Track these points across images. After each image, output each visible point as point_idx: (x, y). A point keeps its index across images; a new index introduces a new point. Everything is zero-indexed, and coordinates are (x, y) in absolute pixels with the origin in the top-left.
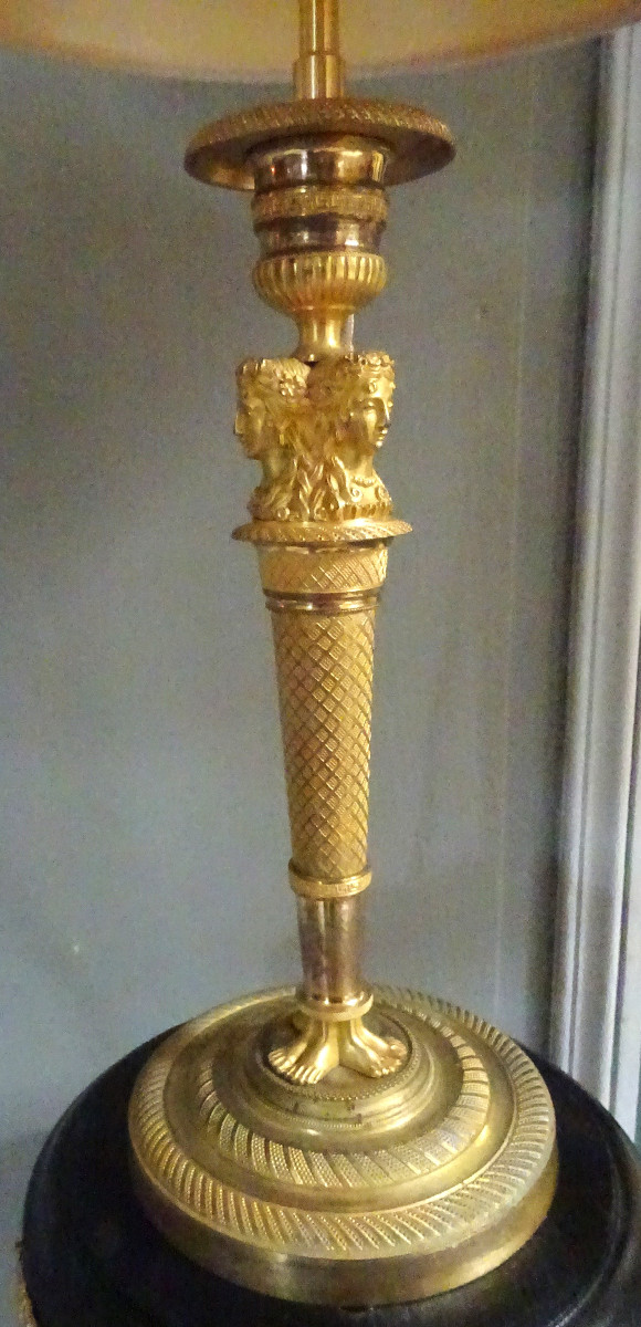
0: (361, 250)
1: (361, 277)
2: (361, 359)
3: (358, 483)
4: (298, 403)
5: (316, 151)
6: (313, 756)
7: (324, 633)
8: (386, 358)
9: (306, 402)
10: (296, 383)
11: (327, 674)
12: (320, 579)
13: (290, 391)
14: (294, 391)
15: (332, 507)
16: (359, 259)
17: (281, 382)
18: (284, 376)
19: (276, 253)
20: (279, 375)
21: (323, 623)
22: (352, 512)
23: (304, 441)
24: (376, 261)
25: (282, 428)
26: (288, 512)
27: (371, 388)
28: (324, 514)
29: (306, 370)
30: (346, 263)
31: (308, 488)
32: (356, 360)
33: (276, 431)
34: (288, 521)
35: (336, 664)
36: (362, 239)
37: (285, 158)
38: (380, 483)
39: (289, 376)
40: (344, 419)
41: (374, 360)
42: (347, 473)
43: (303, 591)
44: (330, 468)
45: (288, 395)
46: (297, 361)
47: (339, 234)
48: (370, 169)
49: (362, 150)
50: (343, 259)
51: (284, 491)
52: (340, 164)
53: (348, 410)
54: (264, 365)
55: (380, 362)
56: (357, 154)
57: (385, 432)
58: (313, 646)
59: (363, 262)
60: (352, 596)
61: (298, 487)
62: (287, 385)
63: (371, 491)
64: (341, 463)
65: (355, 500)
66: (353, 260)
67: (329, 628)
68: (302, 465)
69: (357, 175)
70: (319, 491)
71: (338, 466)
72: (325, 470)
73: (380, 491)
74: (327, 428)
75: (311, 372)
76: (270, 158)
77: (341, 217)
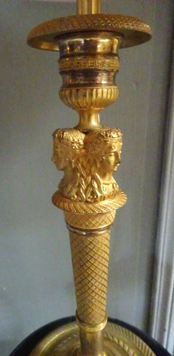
0: (109, 85)
1: (109, 96)
2: (109, 135)
3: (106, 184)
4: (80, 151)
5: (88, 39)
6: (86, 285)
7: (91, 243)
8: (119, 134)
9: (83, 151)
10: (79, 144)
11: (92, 257)
12: (90, 224)
13: (77, 146)
14: (79, 147)
15: (95, 197)
16: (108, 90)
17: (73, 143)
18: (74, 140)
19: (70, 86)
20: (72, 139)
21: (90, 239)
22: (103, 198)
23: (82, 166)
24: (114, 89)
25: (73, 161)
26: (76, 196)
27: (113, 148)
28: (92, 199)
29: (83, 136)
30: (102, 91)
31: (84, 186)
32: (106, 135)
33: (70, 162)
34: (76, 201)
35: (95, 253)
36: (109, 80)
37: (74, 42)
38: (114, 181)
39: (76, 140)
40: (101, 160)
41: (114, 135)
42: (101, 181)
43: (82, 228)
44: (94, 178)
45: (76, 148)
46: (79, 131)
47: (99, 78)
48: (112, 48)
49: (108, 38)
50: (101, 90)
51: (74, 186)
52: (99, 46)
53: (103, 156)
54: (65, 135)
55: (117, 136)
56: (106, 41)
57: (118, 165)
58: (86, 247)
59: (109, 91)
60: (103, 229)
61: (79, 186)
62: (75, 144)
63: (111, 185)
64: (98, 176)
65: (105, 193)
66: (105, 90)
67: (93, 240)
68: (82, 176)
69: (106, 50)
70: (89, 188)
71: (97, 178)
72: (92, 179)
73: (114, 185)
74: (93, 162)
75: (85, 136)
76: (67, 42)
77: (100, 70)
